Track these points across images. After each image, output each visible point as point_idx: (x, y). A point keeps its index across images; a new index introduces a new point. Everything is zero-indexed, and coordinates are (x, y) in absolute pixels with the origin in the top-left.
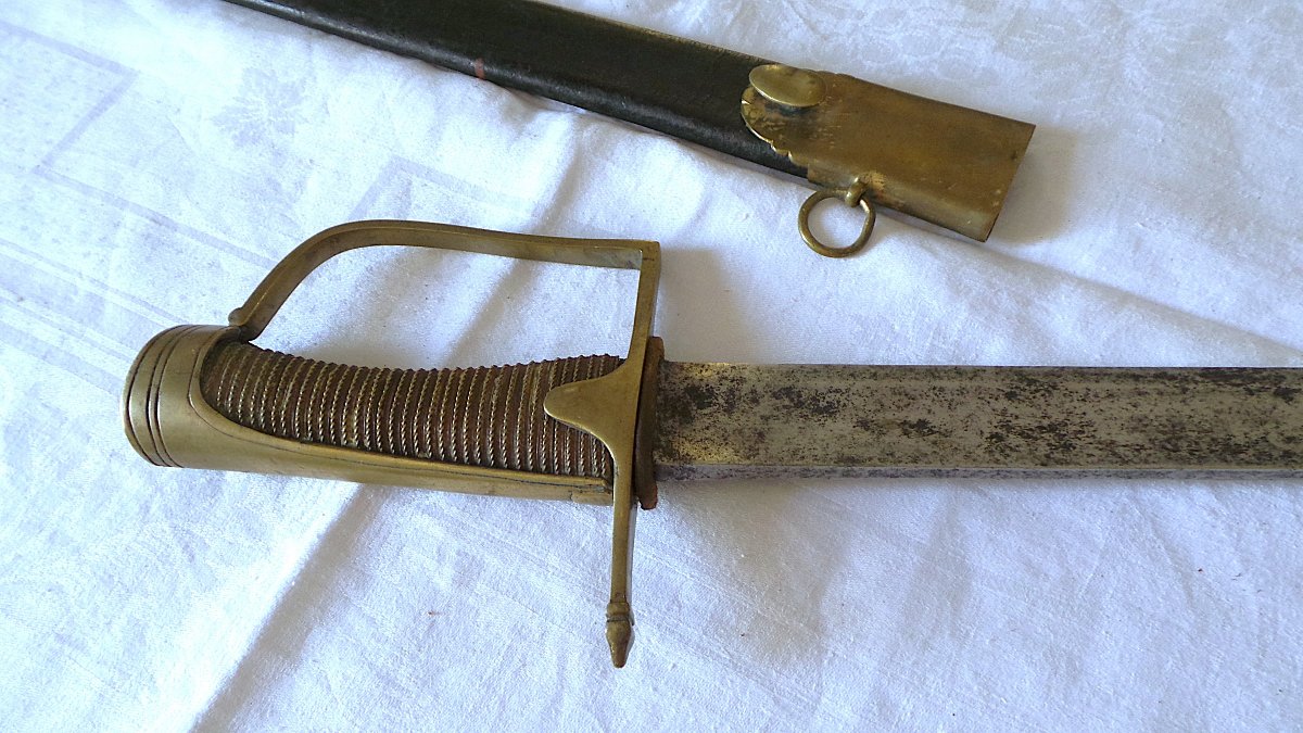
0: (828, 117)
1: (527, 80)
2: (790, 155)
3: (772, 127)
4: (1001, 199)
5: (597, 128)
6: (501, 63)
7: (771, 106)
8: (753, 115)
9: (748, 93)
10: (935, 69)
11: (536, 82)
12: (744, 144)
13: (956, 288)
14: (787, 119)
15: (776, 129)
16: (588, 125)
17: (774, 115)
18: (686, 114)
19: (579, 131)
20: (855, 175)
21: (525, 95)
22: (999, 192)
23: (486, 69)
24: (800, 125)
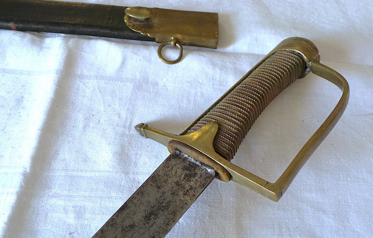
0: (156, 21)
1: (37, 26)
2: (148, 35)
3: (139, 27)
4: (218, 34)
5: (73, 40)
6: (22, 22)
7: (136, 20)
8: (130, 24)
9: (125, 17)
10: (181, 3)
11: (40, 26)
12: (131, 34)
13: (214, 65)
14: (142, 23)
15: (140, 27)
16: (69, 40)
17: (138, 23)
18: (106, 28)
19: (66, 42)
20: (172, 36)
21: (36, 33)
22: (216, 32)
23: (16, 25)
24: (147, 24)
